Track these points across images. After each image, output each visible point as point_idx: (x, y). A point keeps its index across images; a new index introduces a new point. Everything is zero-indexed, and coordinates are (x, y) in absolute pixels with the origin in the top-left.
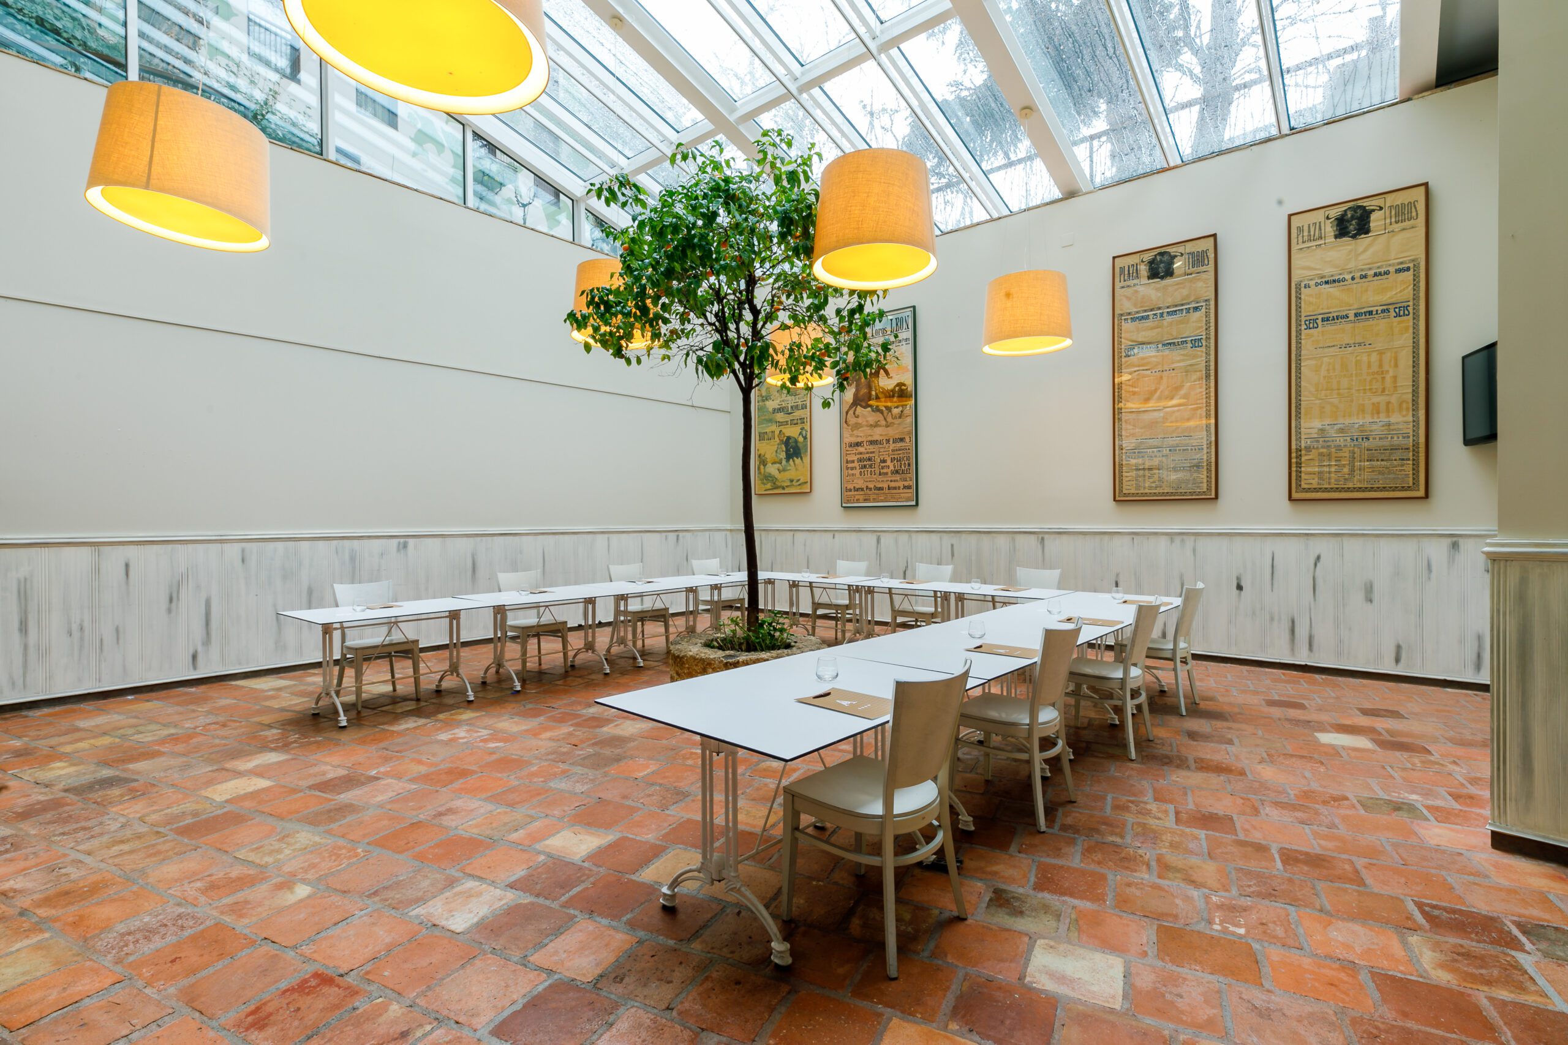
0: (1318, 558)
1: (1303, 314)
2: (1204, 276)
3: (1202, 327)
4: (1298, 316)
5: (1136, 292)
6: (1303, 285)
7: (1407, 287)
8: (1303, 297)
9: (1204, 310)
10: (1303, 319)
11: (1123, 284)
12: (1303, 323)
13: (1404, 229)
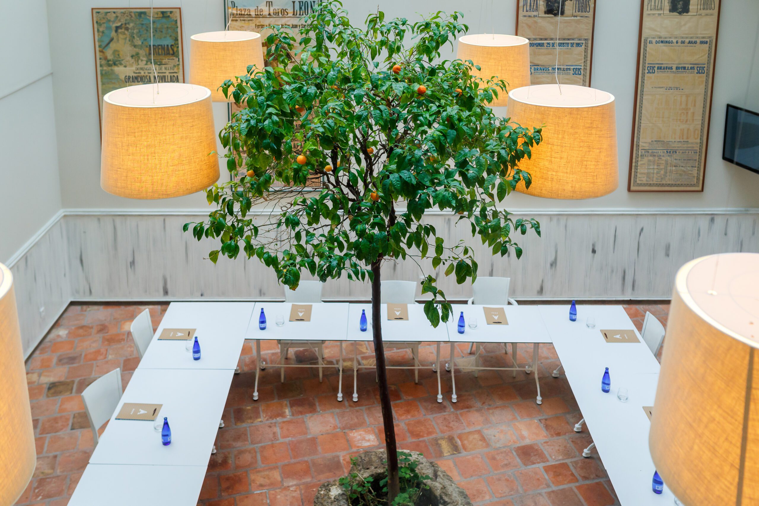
0: (642, 229)
1: (647, 62)
2: (585, 20)
3: (581, 60)
4: (644, 63)
5: (536, 22)
6: (648, 41)
7: (705, 54)
8: (648, 49)
9: (583, 46)
10: (647, 65)
11: (525, 13)
12: (646, 68)
13: (707, 15)
